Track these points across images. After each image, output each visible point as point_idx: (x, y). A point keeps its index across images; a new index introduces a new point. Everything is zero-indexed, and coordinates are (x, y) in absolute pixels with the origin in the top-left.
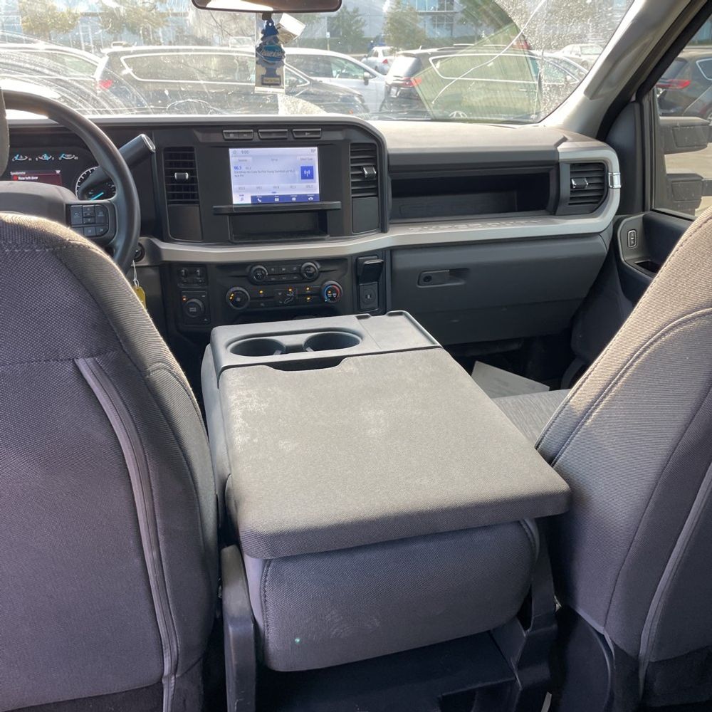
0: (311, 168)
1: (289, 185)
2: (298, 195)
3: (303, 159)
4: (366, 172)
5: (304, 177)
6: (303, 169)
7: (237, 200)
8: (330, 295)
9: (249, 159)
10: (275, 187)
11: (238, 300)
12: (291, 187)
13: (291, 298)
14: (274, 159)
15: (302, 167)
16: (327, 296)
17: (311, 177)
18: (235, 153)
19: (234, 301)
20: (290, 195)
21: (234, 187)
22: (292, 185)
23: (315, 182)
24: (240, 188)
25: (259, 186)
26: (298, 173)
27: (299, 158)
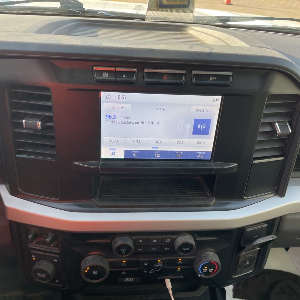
0: (208, 122)
1: (175, 140)
2: (184, 152)
3: (199, 110)
4: (279, 131)
5: (196, 131)
6: (197, 122)
7: (106, 153)
8: (205, 270)
9: (128, 106)
10: (156, 142)
11: (95, 273)
12: (178, 142)
13: (158, 268)
14: (161, 108)
15: (195, 120)
16: (202, 271)
17: (206, 132)
18: (108, 97)
19: (89, 275)
20: (174, 151)
21: (105, 139)
22: (179, 140)
23: (209, 138)
24: (111, 141)
25: (136, 139)
26: (190, 127)
27: (194, 108)
